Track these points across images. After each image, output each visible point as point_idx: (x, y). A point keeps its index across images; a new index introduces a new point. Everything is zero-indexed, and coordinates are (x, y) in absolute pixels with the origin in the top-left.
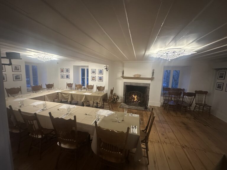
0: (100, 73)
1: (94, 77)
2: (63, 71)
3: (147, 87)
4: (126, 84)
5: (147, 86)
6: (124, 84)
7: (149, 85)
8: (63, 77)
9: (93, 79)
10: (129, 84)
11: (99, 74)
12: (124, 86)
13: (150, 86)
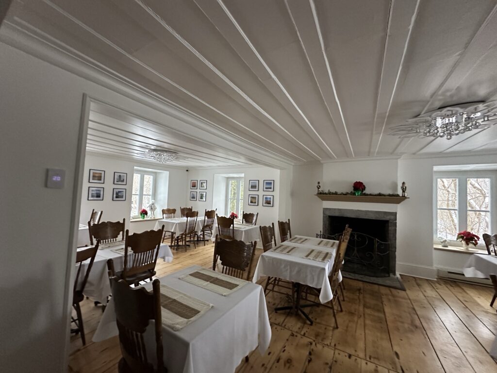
0: (266, 188)
1: (255, 198)
2: (195, 186)
3: (387, 222)
4: (329, 213)
5: (387, 218)
6: (324, 213)
7: (392, 217)
8: (193, 198)
9: (251, 202)
10: (337, 214)
11: (265, 190)
12: (323, 216)
13: (396, 220)
